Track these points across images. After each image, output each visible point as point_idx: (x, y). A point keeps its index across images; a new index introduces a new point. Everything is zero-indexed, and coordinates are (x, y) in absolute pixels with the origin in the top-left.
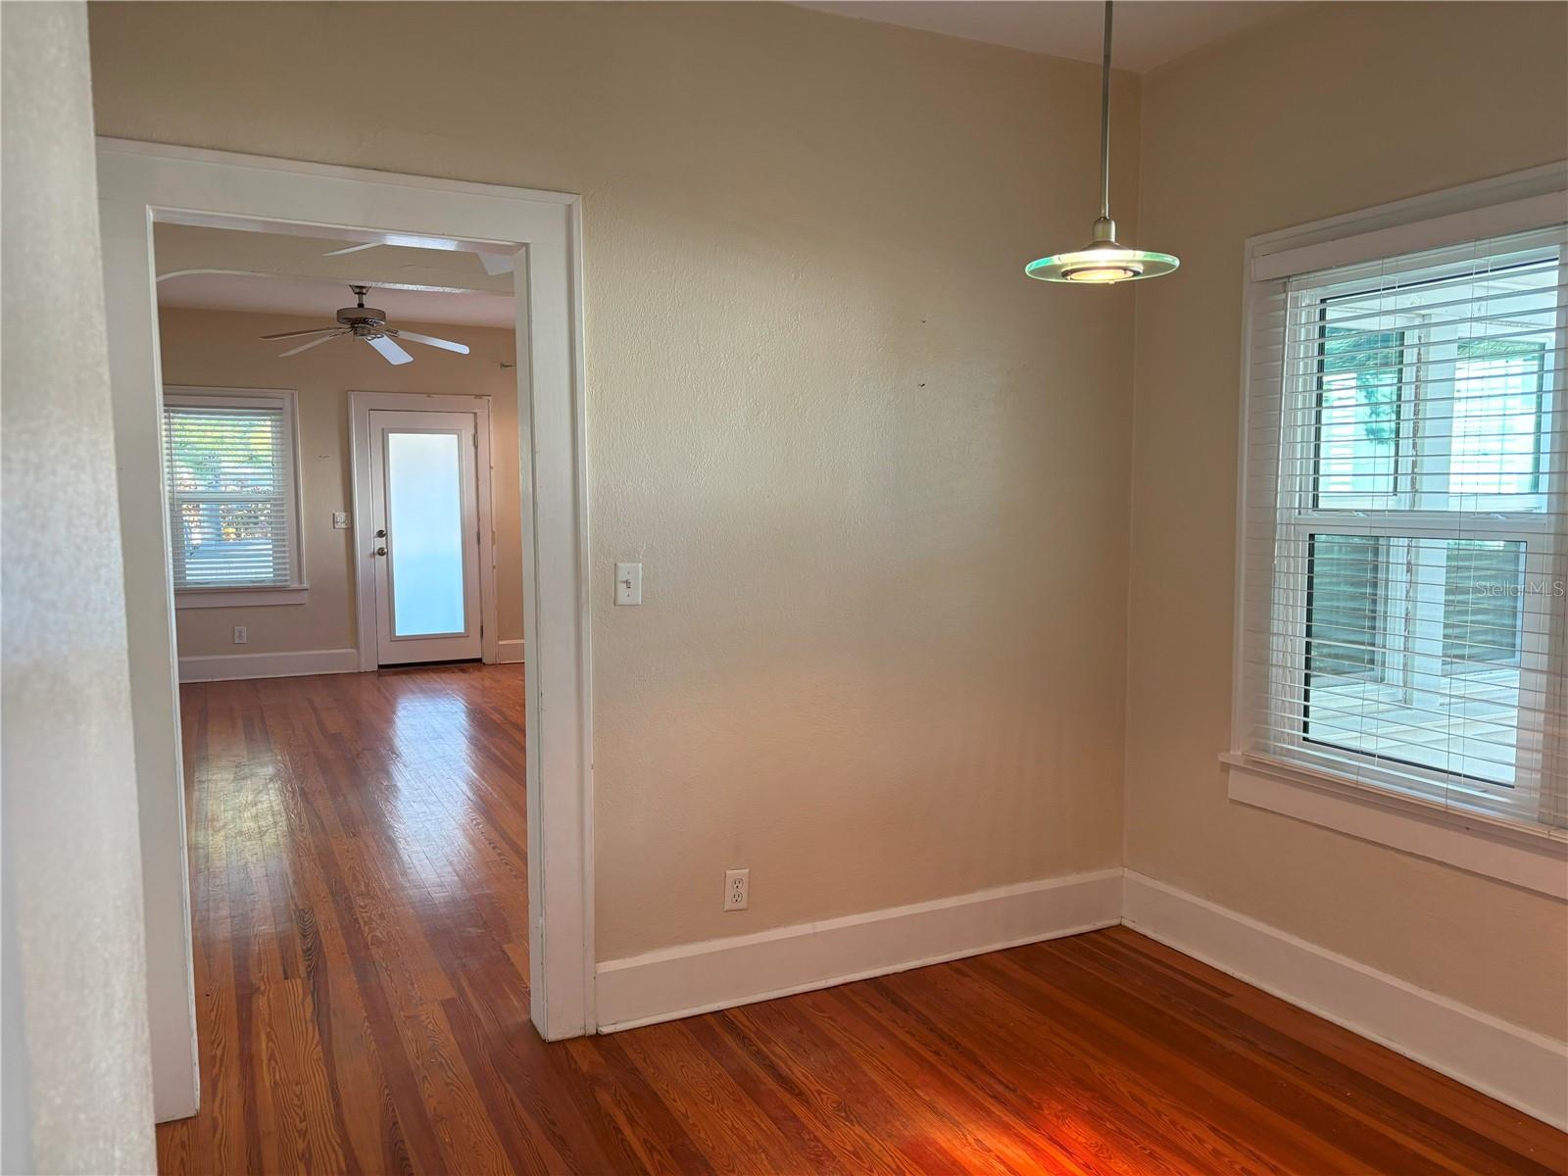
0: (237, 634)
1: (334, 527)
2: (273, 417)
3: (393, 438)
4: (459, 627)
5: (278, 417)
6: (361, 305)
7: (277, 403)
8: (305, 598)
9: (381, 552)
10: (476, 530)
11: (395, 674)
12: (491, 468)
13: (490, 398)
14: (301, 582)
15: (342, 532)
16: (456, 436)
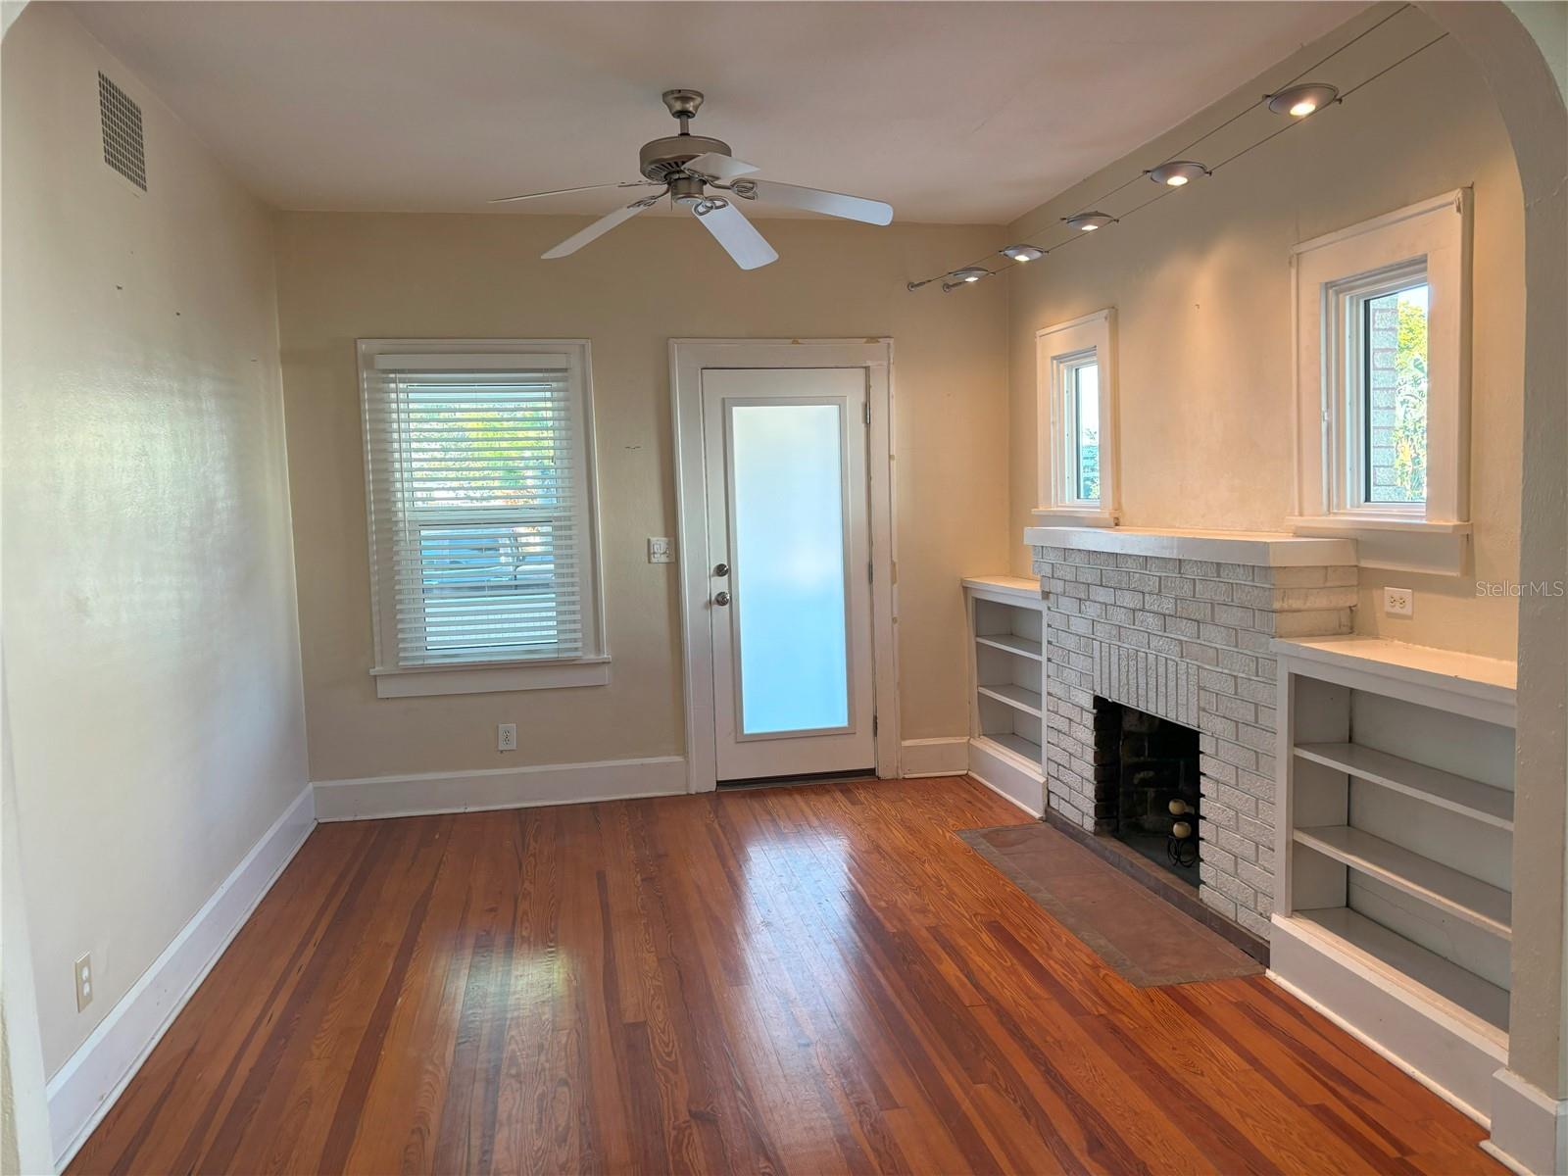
0: (501, 737)
1: (649, 562)
2: (554, 385)
3: (738, 413)
4: (840, 720)
5: (561, 384)
6: (685, 134)
7: (559, 361)
8: (604, 676)
9: (722, 600)
10: (866, 560)
11: (744, 795)
12: (890, 457)
13: (891, 341)
14: (598, 649)
15: (662, 569)
16: (836, 407)
